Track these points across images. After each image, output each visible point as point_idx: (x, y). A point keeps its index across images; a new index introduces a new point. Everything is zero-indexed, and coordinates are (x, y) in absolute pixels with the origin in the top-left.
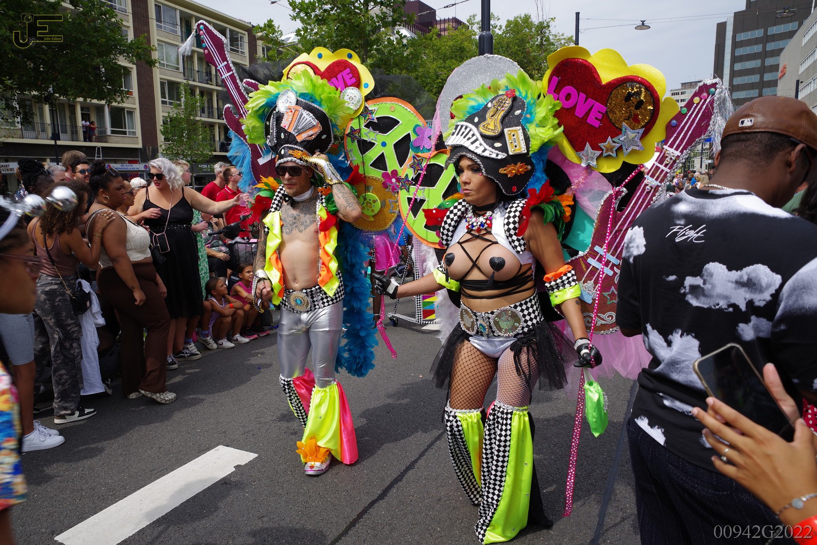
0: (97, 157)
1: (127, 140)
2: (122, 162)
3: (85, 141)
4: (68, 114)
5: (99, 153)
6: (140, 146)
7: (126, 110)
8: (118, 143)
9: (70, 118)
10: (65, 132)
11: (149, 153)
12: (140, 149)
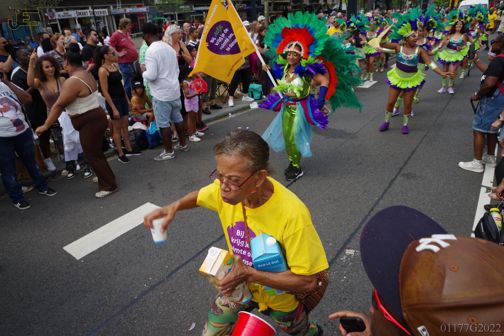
2: (133, 6)
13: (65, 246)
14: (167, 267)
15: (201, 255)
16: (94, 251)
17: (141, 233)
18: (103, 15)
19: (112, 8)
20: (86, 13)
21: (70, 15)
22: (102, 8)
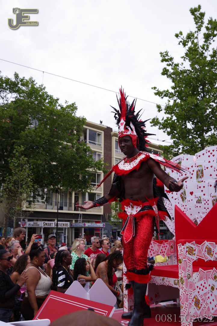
0: (80, 219)
1: (95, 210)
2: (92, 222)
3: (75, 210)
4: (68, 197)
5: (80, 217)
6: (102, 213)
7: (96, 194)
8: (91, 211)
9: (69, 199)
10: (66, 206)
11: (107, 217)
12: (102, 215)
18: (65, 227)
19: (74, 222)
20: (51, 225)
21: (38, 225)
22: (66, 221)
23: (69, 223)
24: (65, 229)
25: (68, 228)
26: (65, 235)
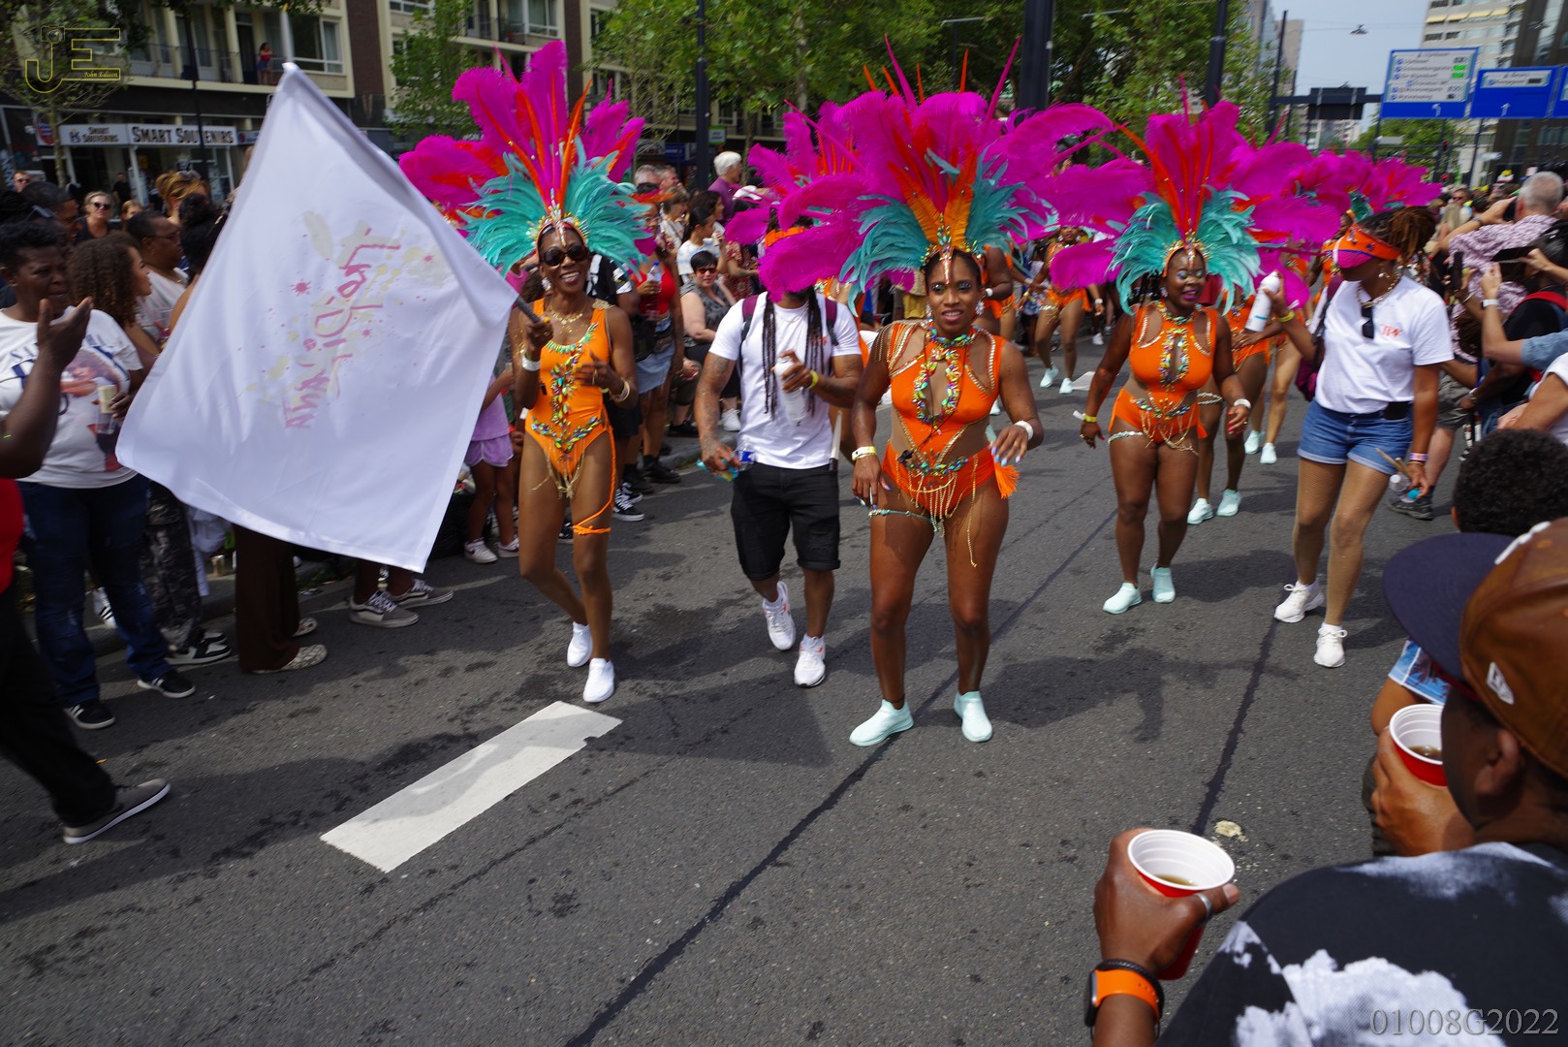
1: (324, 79)
3: (247, 80)
4: (211, 29)
6: (350, 94)
7: (322, 20)
9: (216, 34)
10: (207, 62)
11: (368, 107)
12: (351, 100)
13: (325, 831)
14: (698, 885)
15: (791, 849)
16: (434, 845)
17: (572, 790)
18: (219, 143)
19: (248, 124)
20: (166, 135)
21: (113, 138)
22: (216, 122)
23: (232, 129)
24: (221, 151)
25: (232, 147)
26: (226, 173)
